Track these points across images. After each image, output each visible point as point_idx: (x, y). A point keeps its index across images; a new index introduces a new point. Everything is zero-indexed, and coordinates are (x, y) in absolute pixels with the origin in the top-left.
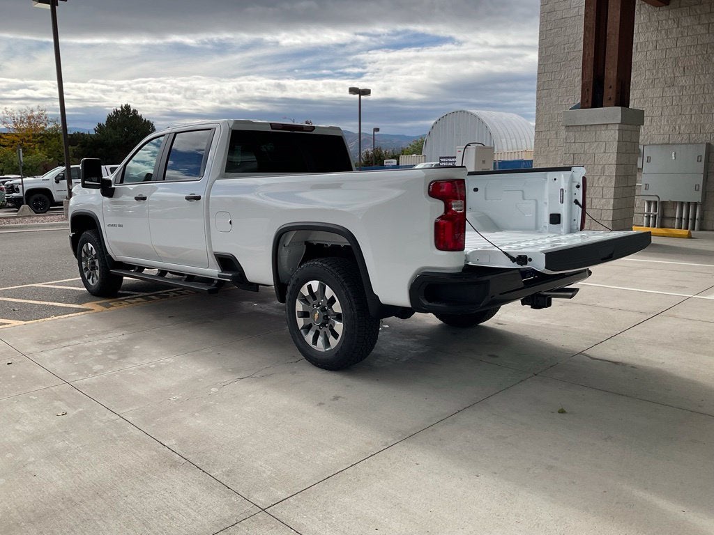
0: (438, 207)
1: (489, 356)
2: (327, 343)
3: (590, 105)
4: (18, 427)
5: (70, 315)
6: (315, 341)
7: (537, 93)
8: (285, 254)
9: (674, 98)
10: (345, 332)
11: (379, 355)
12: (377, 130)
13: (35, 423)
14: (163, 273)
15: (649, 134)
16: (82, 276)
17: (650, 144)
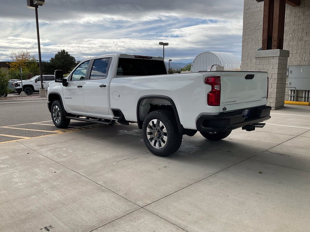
0: (209, 88)
1: (227, 151)
2: (160, 145)
3: (266, 48)
4: (37, 177)
5: (49, 135)
6: (155, 145)
7: (242, 44)
8: (142, 109)
9: (302, 46)
10: (168, 140)
11: (181, 151)
12: (171, 60)
13: (43, 176)
14: (88, 118)
15: (291, 61)
16: (53, 119)
17: (292, 66)
